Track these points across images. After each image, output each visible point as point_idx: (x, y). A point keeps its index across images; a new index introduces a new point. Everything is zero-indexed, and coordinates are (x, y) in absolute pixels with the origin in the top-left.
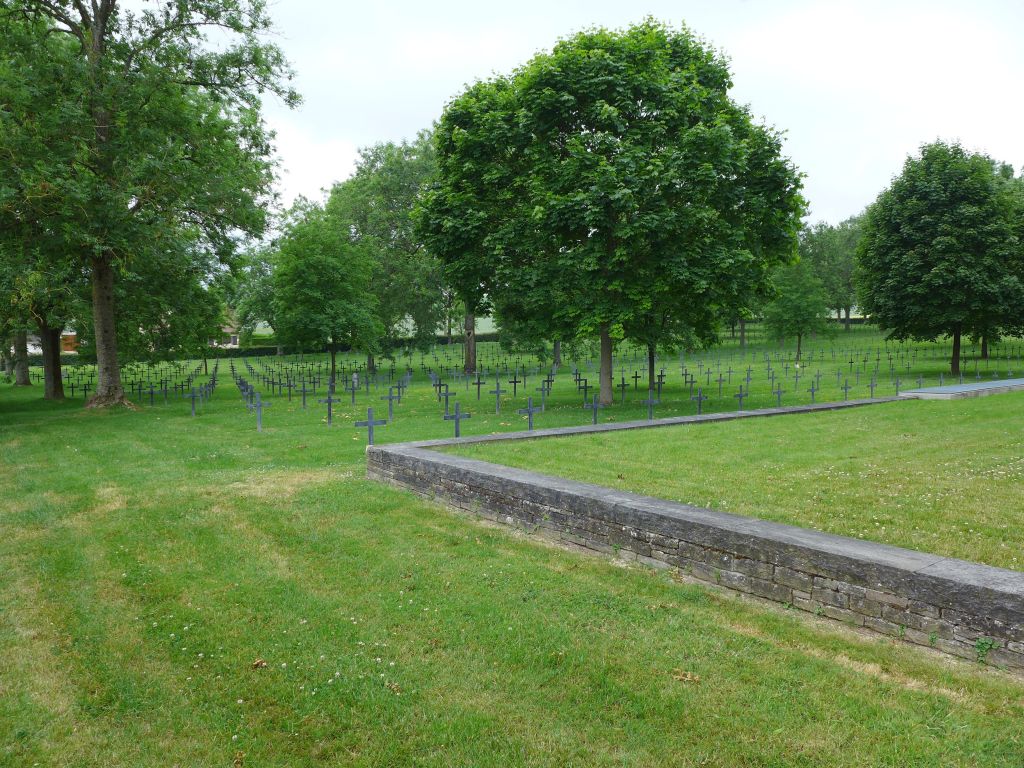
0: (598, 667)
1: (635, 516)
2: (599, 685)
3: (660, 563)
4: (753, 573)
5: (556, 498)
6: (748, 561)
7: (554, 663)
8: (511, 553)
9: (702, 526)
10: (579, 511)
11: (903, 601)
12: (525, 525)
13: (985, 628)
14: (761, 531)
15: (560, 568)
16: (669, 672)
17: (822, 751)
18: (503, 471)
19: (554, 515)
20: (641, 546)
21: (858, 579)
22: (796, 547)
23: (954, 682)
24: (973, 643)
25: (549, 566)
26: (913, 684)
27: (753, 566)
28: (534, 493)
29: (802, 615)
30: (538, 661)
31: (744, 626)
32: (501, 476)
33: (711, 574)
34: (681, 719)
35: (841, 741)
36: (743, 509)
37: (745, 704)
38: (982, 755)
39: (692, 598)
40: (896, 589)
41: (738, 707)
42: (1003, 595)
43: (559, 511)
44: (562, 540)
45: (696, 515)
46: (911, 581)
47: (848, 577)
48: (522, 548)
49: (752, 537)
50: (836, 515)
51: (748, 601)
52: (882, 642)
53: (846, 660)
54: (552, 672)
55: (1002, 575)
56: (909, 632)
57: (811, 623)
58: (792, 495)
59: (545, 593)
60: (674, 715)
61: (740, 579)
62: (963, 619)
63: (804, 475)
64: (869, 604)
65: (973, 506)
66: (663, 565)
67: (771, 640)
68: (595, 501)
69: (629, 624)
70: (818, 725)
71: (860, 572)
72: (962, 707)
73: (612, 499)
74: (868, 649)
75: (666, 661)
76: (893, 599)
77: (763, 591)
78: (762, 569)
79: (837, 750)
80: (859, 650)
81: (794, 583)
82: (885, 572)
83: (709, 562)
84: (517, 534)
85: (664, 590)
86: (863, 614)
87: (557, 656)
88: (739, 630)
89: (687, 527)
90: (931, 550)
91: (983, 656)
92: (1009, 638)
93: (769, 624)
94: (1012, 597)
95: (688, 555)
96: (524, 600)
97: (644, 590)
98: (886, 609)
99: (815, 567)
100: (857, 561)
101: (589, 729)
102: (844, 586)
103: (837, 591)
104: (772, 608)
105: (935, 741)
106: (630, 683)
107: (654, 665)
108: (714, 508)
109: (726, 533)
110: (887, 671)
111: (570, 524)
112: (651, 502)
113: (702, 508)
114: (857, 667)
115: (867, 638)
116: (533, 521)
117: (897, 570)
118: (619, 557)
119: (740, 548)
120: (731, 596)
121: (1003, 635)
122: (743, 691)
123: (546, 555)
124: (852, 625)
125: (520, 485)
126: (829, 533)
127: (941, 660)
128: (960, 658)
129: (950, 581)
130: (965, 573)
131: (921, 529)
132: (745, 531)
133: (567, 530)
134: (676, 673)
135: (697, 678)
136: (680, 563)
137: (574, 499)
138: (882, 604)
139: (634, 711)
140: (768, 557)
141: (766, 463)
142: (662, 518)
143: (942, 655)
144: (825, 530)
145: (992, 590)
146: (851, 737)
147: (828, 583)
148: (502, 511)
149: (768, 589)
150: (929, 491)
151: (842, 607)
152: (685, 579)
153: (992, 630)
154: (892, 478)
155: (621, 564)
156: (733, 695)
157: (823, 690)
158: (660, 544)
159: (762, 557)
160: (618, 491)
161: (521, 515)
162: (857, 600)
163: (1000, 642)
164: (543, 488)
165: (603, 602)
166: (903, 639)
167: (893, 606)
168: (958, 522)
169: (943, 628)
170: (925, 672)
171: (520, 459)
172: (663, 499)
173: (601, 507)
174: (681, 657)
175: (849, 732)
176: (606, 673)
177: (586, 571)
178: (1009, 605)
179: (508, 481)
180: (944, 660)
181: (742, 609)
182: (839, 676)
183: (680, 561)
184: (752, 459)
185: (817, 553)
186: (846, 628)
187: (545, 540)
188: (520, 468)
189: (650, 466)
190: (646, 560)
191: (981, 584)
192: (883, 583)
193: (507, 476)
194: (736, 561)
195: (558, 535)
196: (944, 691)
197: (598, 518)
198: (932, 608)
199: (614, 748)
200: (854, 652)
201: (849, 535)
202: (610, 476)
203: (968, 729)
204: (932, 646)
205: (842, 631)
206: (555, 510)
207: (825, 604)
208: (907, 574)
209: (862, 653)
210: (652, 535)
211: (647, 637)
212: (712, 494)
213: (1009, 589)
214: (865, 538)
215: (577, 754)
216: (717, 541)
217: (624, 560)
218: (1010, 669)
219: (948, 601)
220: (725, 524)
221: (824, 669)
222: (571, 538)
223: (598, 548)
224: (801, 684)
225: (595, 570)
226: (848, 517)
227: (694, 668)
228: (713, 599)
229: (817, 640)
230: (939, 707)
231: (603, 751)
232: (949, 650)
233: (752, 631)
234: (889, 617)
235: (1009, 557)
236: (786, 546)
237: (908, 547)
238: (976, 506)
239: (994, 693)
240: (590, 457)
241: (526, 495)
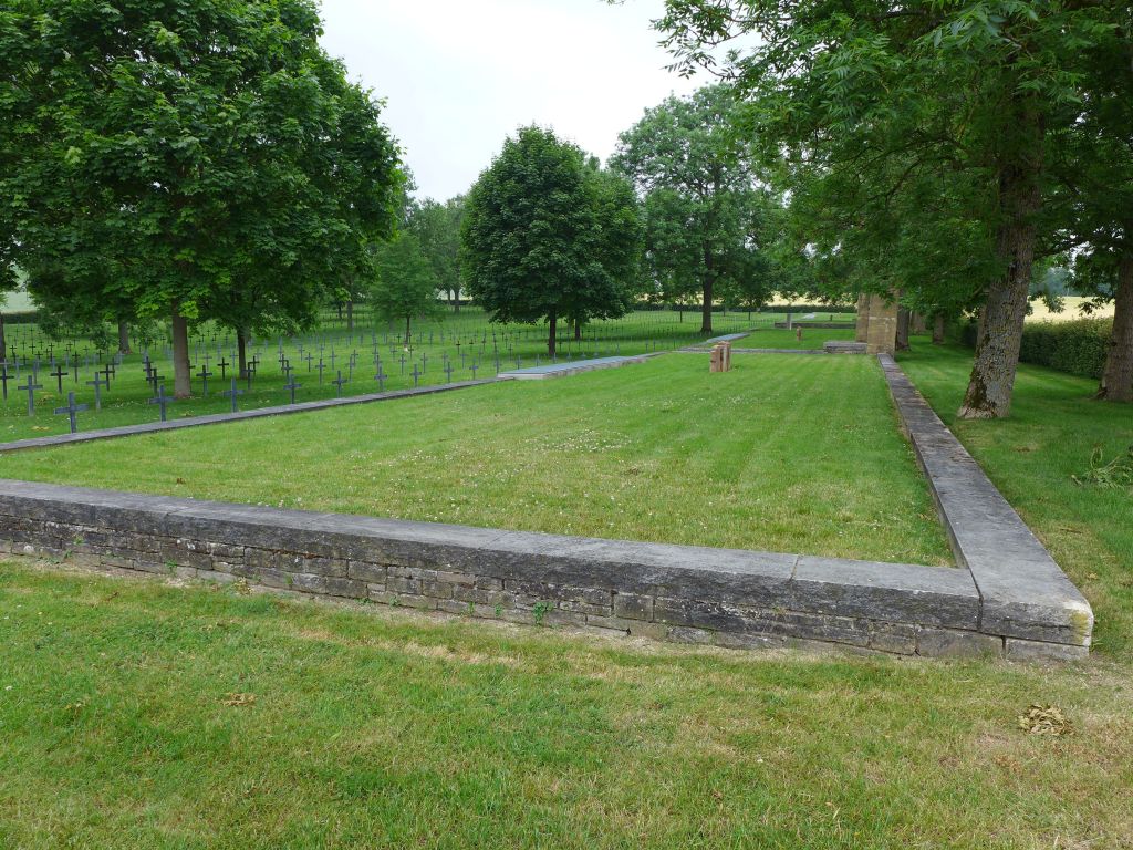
0: (128, 711)
1: (192, 525)
2: (127, 733)
3: (224, 575)
4: (327, 572)
5: (90, 514)
6: (320, 560)
7: (70, 718)
8: (27, 591)
9: (269, 527)
10: (122, 526)
11: (471, 579)
12: (51, 553)
13: (541, 592)
14: (332, 525)
15: (95, 600)
16: (219, 699)
17: (379, 746)
18: (18, 488)
19: (89, 536)
20: (203, 560)
21: (429, 563)
22: (368, 538)
23: (512, 649)
24: (532, 608)
25: (78, 600)
26: (476, 659)
27: (325, 564)
28: (60, 512)
29: (378, 608)
30: (46, 720)
31: (315, 630)
32: (12, 494)
33: (284, 580)
34: (226, 747)
35: (399, 730)
36: (320, 504)
37: (304, 715)
38: (528, 713)
39: (258, 610)
40: (463, 568)
41: (295, 721)
42: (554, 559)
43: (95, 530)
44: (102, 566)
45: (263, 516)
46: (477, 557)
47: (419, 562)
48: (46, 581)
49: (323, 533)
50: (415, 500)
51: (322, 603)
52: (452, 622)
53: (415, 646)
54: (64, 731)
55: (556, 541)
56: (478, 609)
57: (386, 615)
58: (375, 483)
59: (66, 634)
60: (220, 747)
61: (313, 580)
62: (523, 587)
63: (390, 462)
64: (440, 588)
65: (542, 479)
66: (228, 577)
67: (341, 640)
68: (143, 513)
69: (176, 653)
70: (379, 720)
71: (429, 556)
72: (517, 671)
73: (162, 508)
74: (438, 631)
75: (217, 687)
76: (461, 578)
77: (337, 589)
78: (336, 566)
79: (395, 741)
80: (429, 634)
81: (368, 576)
82: (453, 552)
83: (278, 567)
84: (41, 567)
85: (225, 605)
86: (436, 597)
87: (72, 709)
88: (308, 636)
89: (251, 530)
90: (499, 525)
91: (541, 618)
92: (560, 599)
93: (340, 625)
94: (561, 560)
95: (256, 562)
96: (38, 647)
97: (200, 610)
98: (456, 589)
99: (388, 557)
100: (427, 545)
101: (108, 788)
102: (417, 572)
103: (410, 578)
104: (346, 606)
105: (487, 710)
106: (169, 722)
107: (203, 693)
108: (286, 508)
109: (295, 533)
110: (453, 650)
111: (111, 544)
112: (212, 507)
113: (274, 507)
114: (424, 652)
115: (439, 621)
116: (61, 546)
117: (463, 548)
118: (175, 576)
119: (312, 547)
120: (304, 600)
121: (556, 596)
122: (298, 701)
123: (77, 585)
124: (425, 610)
125: (40, 503)
126: (407, 520)
127: (505, 630)
128: (522, 624)
129: (510, 553)
130: (522, 543)
131: (493, 505)
132: (316, 527)
133: (109, 552)
134: (229, 698)
135: (251, 698)
136: (247, 572)
137: (114, 513)
138: (452, 585)
139: (169, 753)
140: (340, 552)
141: (355, 453)
142: (223, 524)
143: (506, 625)
144: (402, 517)
145: (545, 557)
146: (410, 724)
147: (401, 571)
148: (17, 538)
149: (342, 586)
150: (507, 467)
151: (415, 594)
152: (253, 589)
153: (547, 594)
154: (476, 458)
155: (178, 584)
156: (293, 708)
157: (387, 683)
158: (222, 555)
159: (335, 554)
160: (173, 498)
161: (43, 541)
162: (430, 583)
163: (553, 603)
164: (72, 505)
165: (150, 632)
166: (472, 615)
167: (462, 585)
168: (528, 495)
169: (506, 599)
170: (488, 644)
171: (47, 470)
172: (230, 503)
173: (150, 519)
174: (236, 678)
175: (408, 719)
176: (139, 717)
177: (129, 599)
178: (559, 568)
179: (24, 500)
180: (508, 629)
181: (314, 613)
182: (405, 665)
183: (247, 570)
184: (338, 450)
185: (389, 542)
186: (420, 614)
187: (80, 568)
188: (46, 481)
189: (220, 466)
190: (208, 575)
191: (536, 552)
192: (451, 563)
193: (20, 494)
194: (308, 561)
195: (96, 560)
196: (503, 660)
197: (146, 533)
198: (495, 581)
199: (140, 800)
200: (424, 637)
201: (425, 520)
202: (168, 482)
203: (519, 692)
204: (498, 618)
205: (416, 619)
206: (90, 530)
207: (400, 594)
208: (473, 551)
209: (430, 637)
210: (213, 545)
211: (197, 662)
212: (288, 491)
213: (559, 553)
214: (440, 521)
215: (88, 823)
216: (285, 543)
217: (181, 579)
218: (562, 626)
219: (509, 572)
220: (294, 522)
221: (391, 661)
222: (114, 561)
223: (147, 568)
224: (366, 681)
225: (141, 595)
226: (429, 502)
227: (250, 688)
228: (283, 606)
229: (388, 632)
230: (495, 676)
231: (126, 809)
232: (512, 618)
233: (322, 635)
234: (459, 597)
235: (564, 524)
236: (358, 539)
237: (477, 523)
238: (545, 479)
239: (546, 653)
240: (145, 461)
241: (50, 515)
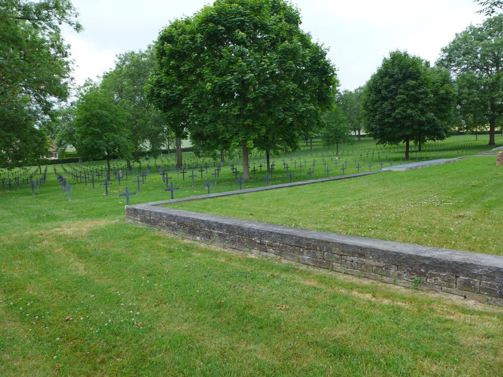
0: (241, 306)
1: (259, 233)
2: (240, 315)
3: (271, 254)
4: (314, 256)
5: (220, 226)
6: (311, 251)
7: (220, 306)
8: (199, 255)
9: (290, 235)
10: (232, 232)
11: (382, 264)
12: (206, 240)
13: (417, 273)
14: (317, 236)
15: (223, 260)
16: (275, 306)
17: (345, 336)
18: (195, 215)
19: (220, 235)
20: (262, 247)
21: (362, 255)
22: (333, 243)
23: (403, 299)
24: (412, 281)
25: (218, 260)
26: (386, 302)
27: (314, 253)
28: (209, 225)
29: (337, 274)
30: (211, 306)
31: (310, 281)
32: (193, 217)
33: (295, 258)
34: (280, 327)
35: (353, 330)
36: (309, 226)
37: (310, 317)
38: (416, 331)
39: (286, 270)
40: (378, 259)
41: (306, 319)
42: (425, 258)
43: (222, 232)
44: (224, 247)
45: (290, 230)
46: (385, 254)
47: (357, 255)
48: (204, 251)
49: (313, 239)
50: (352, 226)
51: (312, 270)
52: (373, 283)
53: (356, 293)
54: (218, 311)
55: (424, 249)
56: (384, 278)
57: (341, 277)
58: (332, 218)
59: (215, 273)
60: (276, 326)
61: (308, 259)
62: (408, 270)
63: (338, 209)
64: (367, 267)
65: (413, 219)
66: (273, 255)
67: (323, 287)
68: (239, 227)
69: (256, 285)
70: (343, 324)
71: (362, 252)
72: (407, 310)
73: (247, 225)
74: (366, 287)
75: (273, 301)
76: (377, 263)
77: (319, 264)
78: (318, 254)
79: (352, 335)
80: (362, 288)
81: (333, 259)
82: (374, 251)
83: (293, 252)
84: (202, 245)
85: (273, 267)
86: (364, 271)
87: (221, 302)
88: (308, 283)
89: (283, 236)
90: (394, 239)
91: (417, 285)
92: (427, 277)
93: (321, 279)
94: (428, 258)
95: (284, 250)
96: (205, 276)
97: (263, 268)
98: (374, 268)
99: (342, 251)
100: (361, 247)
101: (236, 336)
102: (355, 259)
103: (352, 261)
104: (323, 272)
105: (395, 326)
106: (256, 313)
107: (268, 303)
108: (296, 227)
109: (301, 238)
110: (374, 296)
111: (228, 238)
112: (266, 225)
113: (290, 227)
114: (361, 296)
115: (366, 282)
116: (209, 238)
117: (378, 250)
118: (252, 253)
119: (308, 245)
120: (304, 268)
121: (425, 276)
122: (308, 312)
123: (216, 254)
124: (359, 277)
125: (203, 221)
126: (349, 235)
127: (398, 290)
128: (407, 288)
129: (401, 253)
130: (408, 249)
131: (390, 230)
132: (310, 236)
133: (227, 242)
134: (278, 306)
135: (288, 307)
136: (280, 254)
137: (229, 226)
138: (372, 266)
139: (258, 325)
140: (321, 248)
141: (321, 204)
142: (271, 233)
143: (399, 287)
144: (347, 234)
145: (420, 256)
146: (358, 328)
147: (348, 258)
148: (194, 234)
149: (321, 263)
150: (394, 212)
151: (355, 269)
152: (283, 261)
153: (420, 274)
154: (378, 208)
155: (253, 256)
156: (305, 314)
157: (346, 308)
158: (270, 246)
159: (318, 248)
160: (250, 221)
161: (203, 236)
162: (361, 265)
163: (424, 279)
164: (214, 222)
165: (244, 275)
166: (382, 281)
167: (377, 266)
168: (406, 226)
169: (399, 275)
170: (392, 296)
171: (203, 208)
172: (272, 224)
173: (242, 230)
174: (280, 298)
175: (357, 326)
176: (245, 309)
177: (236, 261)
178: (427, 262)
179: (197, 219)
180: (400, 289)
181: (310, 273)
182: (353, 301)
183: (281, 253)
184: (314, 203)
185: (343, 245)
186: (357, 278)
187: (216, 247)
188: (203, 212)
189: (266, 209)
190: (264, 254)
191: (415, 254)
192: (372, 256)
193: (196, 217)
194: (306, 251)
195: (222, 244)
196: (400, 303)
197: (241, 235)
198: (394, 266)
199: (248, 343)
200: (360, 289)
201: (358, 235)
202: (247, 214)
203: (410, 320)
204: (395, 283)
205: (355, 280)
206: (220, 232)
207: (347, 268)
208: (383, 251)
209: (363, 289)
210: (267, 241)
211: (264, 290)
212: (295, 220)
213: (427, 255)
214: (365, 236)
215: (230, 349)
216: (297, 242)
217: (254, 254)
218: (428, 291)
219: (401, 262)
220: (301, 234)
221: (346, 298)
222: (229, 245)
223: (241, 249)
224: (336, 306)
225: (240, 260)
226: (358, 227)
227: (287, 303)
228: (296, 270)
229: (343, 285)
230: (397, 311)
231: (243, 345)
232: (402, 284)
233: (314, 283)
234: (375, 272)
235: (428, 240)
236: (329, 242)
237: (384, 239)
238: (414, 218)
239: (421, 303)
240: (237, 206)
241: (206, 226)
